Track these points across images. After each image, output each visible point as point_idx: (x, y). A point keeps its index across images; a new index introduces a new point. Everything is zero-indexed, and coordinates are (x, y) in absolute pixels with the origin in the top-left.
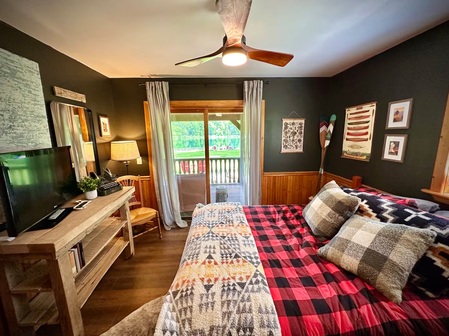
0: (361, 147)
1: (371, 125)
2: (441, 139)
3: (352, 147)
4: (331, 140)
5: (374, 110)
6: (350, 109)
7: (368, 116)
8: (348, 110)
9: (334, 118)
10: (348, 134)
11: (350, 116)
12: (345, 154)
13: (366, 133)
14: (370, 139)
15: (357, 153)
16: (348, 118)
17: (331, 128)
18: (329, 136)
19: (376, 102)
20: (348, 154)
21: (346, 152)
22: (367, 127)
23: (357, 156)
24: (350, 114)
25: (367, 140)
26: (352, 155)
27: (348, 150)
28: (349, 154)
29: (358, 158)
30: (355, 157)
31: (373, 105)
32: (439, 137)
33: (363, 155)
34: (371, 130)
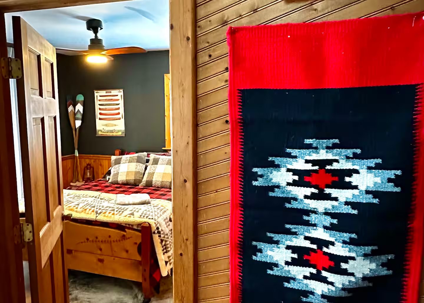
0: (115, 125)
1: (121, 106)
2: (165, 117)
3: (106, 125)
4: (83, 120)
5: (121, 95)
6: (98, 92)
7: (118, 100)
8: (96, 92)
9: (80, 98)
10: (100, 114)
11: (99, 98)
12: (100, 133)
13: (119, 114)
14: (122, 118)
15: (113, 130)
16: (98, 99)
17: (80, 107)
18: (79, 116)
19: (123, 89)
20: (103, 132)
21: (101, 131)
22: (118, 109)
23: (113, 133)
24: (100, 96)
25: (120, 119)
26: (108, 132)
27: (103, 129)
28: (105, 132)
29: (114, 134)
30: (111, 134)
31: (120, 91)
32: (165, 116)
33: (119, 131)
34: (122, 111)
